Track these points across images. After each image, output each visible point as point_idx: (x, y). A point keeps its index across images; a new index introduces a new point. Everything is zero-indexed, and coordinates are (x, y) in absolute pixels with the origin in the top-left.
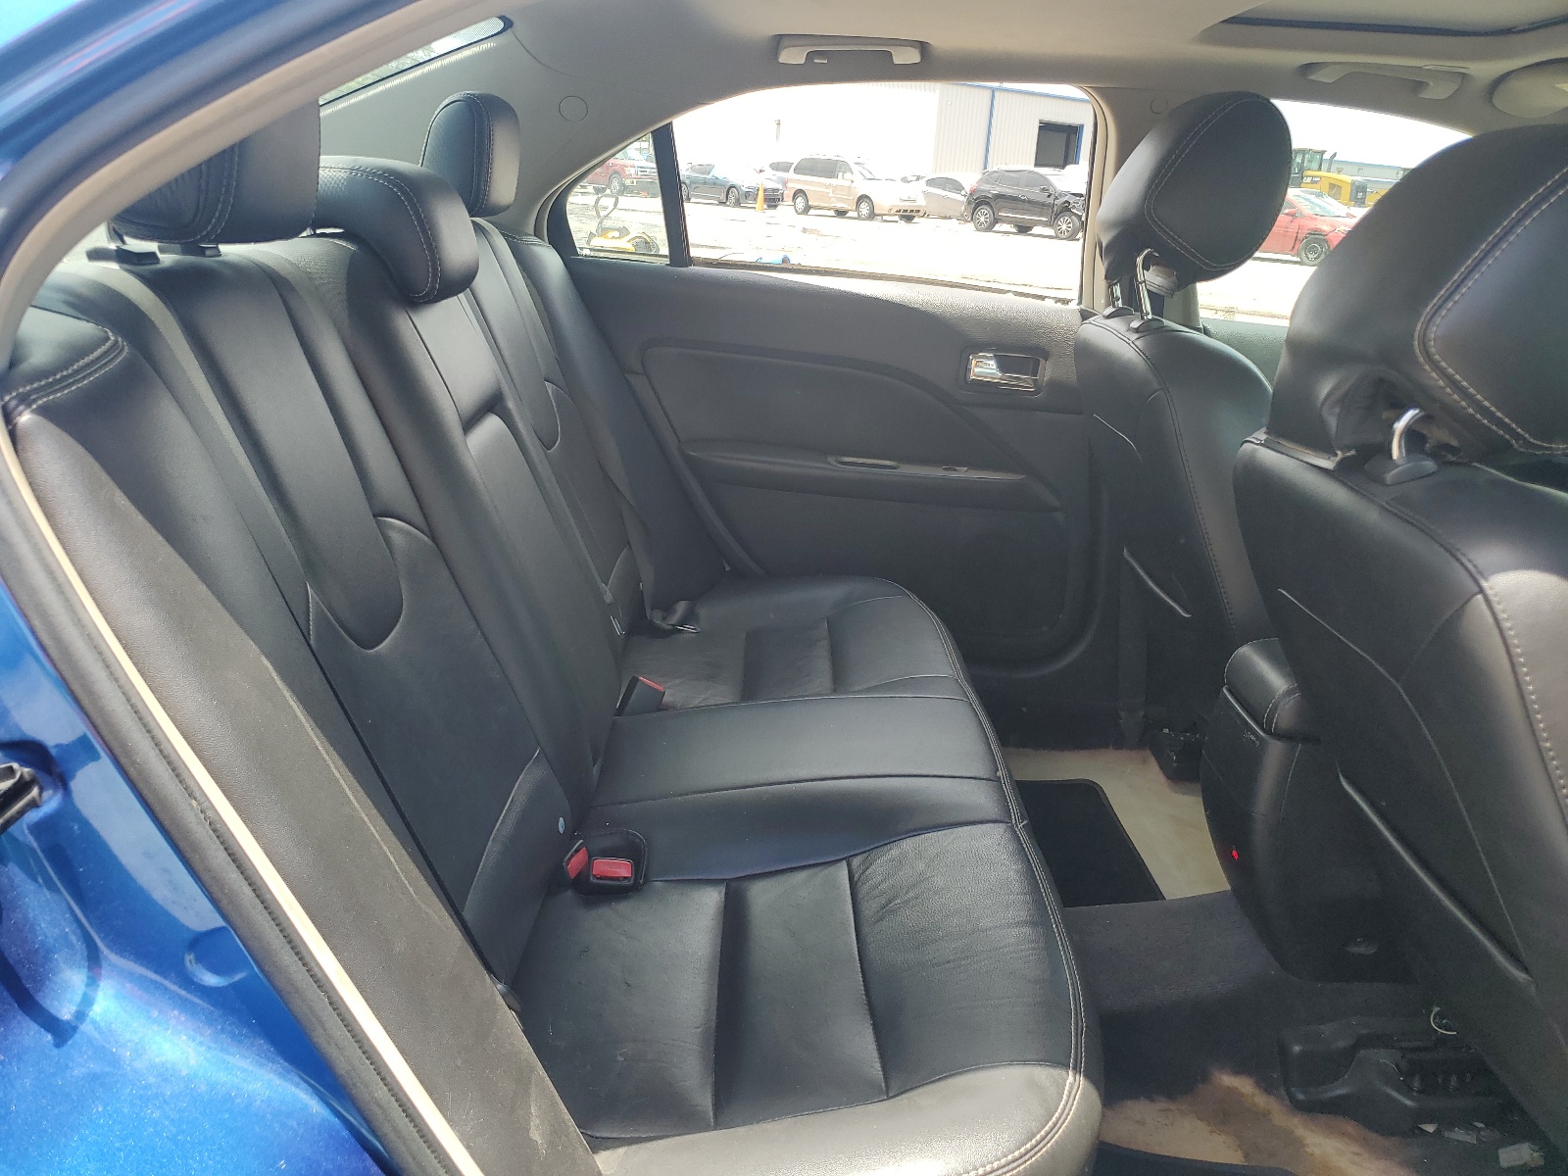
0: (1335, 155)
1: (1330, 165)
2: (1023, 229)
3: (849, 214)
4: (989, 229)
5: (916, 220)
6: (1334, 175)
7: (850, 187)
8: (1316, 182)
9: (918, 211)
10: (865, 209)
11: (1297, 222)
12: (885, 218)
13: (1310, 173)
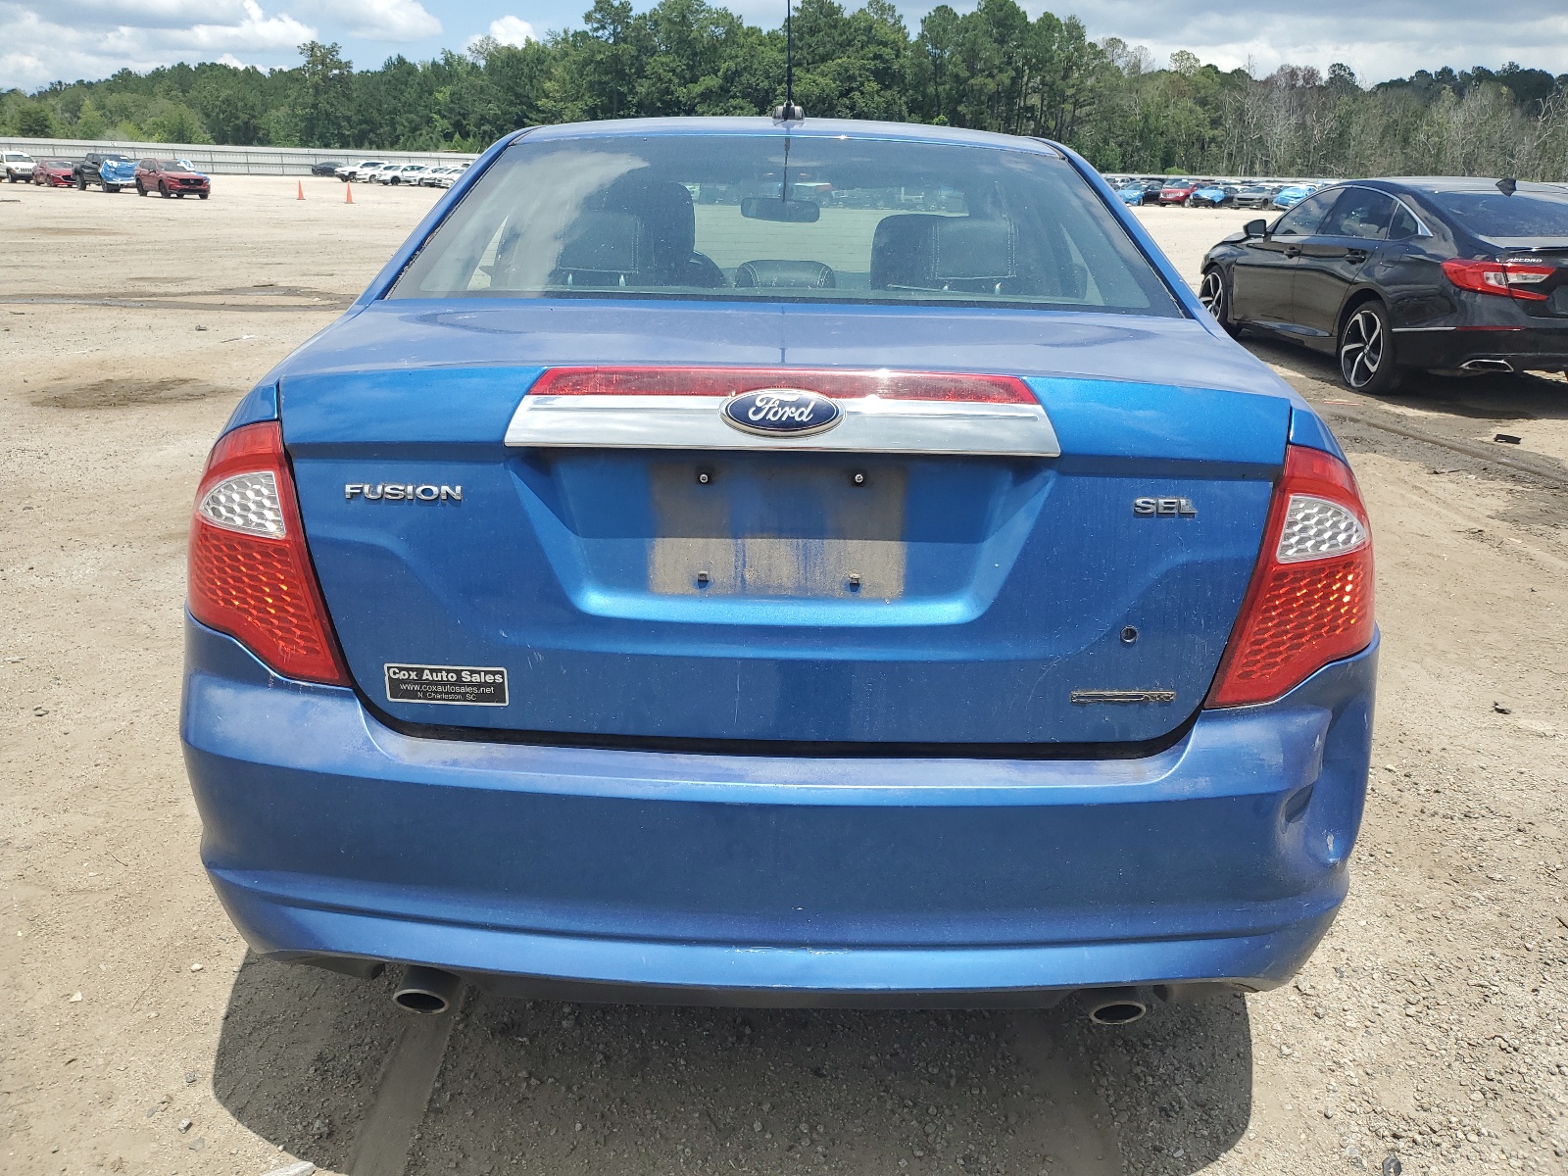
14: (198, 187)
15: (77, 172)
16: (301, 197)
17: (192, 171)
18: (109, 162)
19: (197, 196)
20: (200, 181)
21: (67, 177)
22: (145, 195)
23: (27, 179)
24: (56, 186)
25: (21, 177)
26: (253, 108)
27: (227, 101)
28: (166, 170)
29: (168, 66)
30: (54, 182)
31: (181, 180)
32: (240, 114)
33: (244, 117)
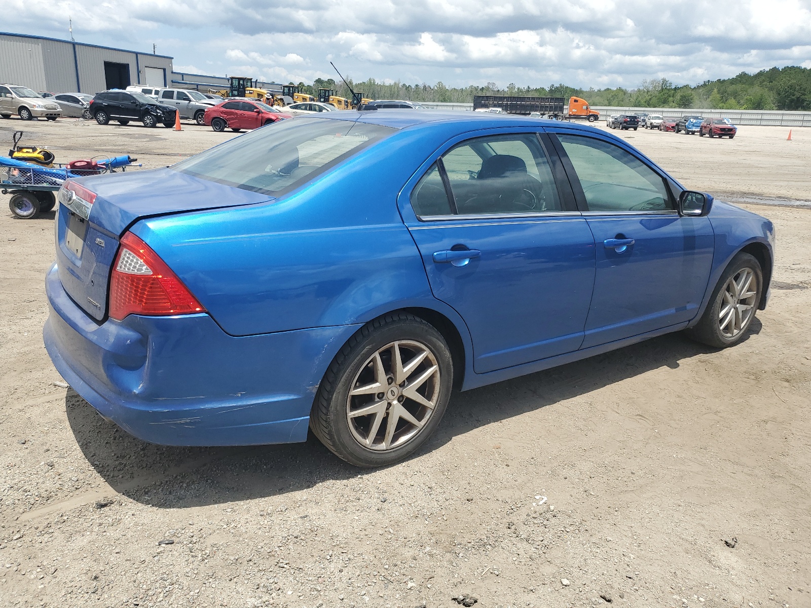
0: (257, 80)
1: (256, 85)
2: (124, 123)
3: (12, 117)
4: (106, 123)
5: (57, 119)
6: (258, 89)
7: (12, 102)
8: (251, 93)
9: (59, 115)
10: (25, 114)
11: (260, 115)
12: (39, 118)
13: (248, 89)
14: (729, 132)
15: (677, 125)
16: (789, 139)
17: (728, 124)
18: (692, 120)
19: (728, 137)
20: (730, 130)
21: (673, 127)
22: (702, 136)
23: (658, 127)
24: (667, 131)
25: (656, 127)
26: (804, 90)
27: (791, 87)
28: (716, 124)
29: (767, 69)
30: (667, 129)
31: (721, 129)
32: (796, 93)
33: (797, 94)
